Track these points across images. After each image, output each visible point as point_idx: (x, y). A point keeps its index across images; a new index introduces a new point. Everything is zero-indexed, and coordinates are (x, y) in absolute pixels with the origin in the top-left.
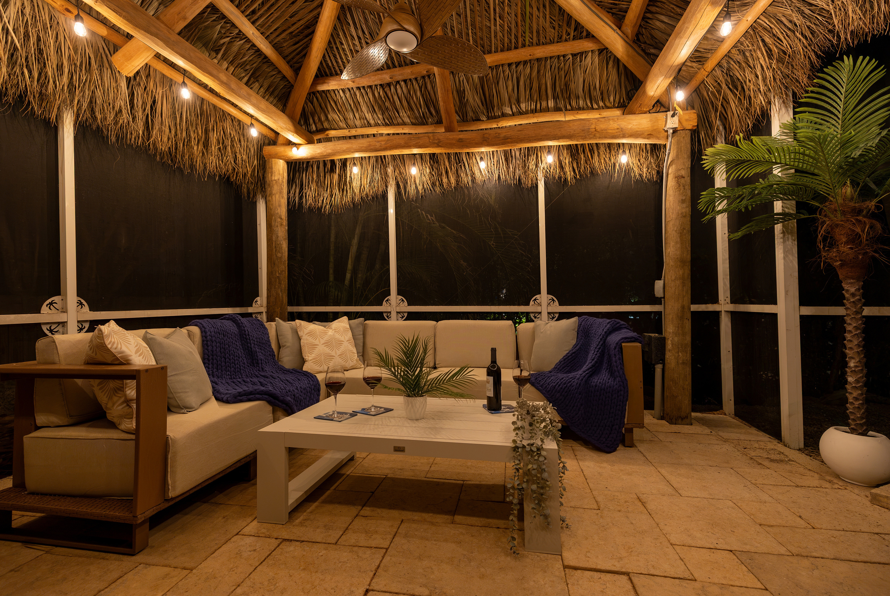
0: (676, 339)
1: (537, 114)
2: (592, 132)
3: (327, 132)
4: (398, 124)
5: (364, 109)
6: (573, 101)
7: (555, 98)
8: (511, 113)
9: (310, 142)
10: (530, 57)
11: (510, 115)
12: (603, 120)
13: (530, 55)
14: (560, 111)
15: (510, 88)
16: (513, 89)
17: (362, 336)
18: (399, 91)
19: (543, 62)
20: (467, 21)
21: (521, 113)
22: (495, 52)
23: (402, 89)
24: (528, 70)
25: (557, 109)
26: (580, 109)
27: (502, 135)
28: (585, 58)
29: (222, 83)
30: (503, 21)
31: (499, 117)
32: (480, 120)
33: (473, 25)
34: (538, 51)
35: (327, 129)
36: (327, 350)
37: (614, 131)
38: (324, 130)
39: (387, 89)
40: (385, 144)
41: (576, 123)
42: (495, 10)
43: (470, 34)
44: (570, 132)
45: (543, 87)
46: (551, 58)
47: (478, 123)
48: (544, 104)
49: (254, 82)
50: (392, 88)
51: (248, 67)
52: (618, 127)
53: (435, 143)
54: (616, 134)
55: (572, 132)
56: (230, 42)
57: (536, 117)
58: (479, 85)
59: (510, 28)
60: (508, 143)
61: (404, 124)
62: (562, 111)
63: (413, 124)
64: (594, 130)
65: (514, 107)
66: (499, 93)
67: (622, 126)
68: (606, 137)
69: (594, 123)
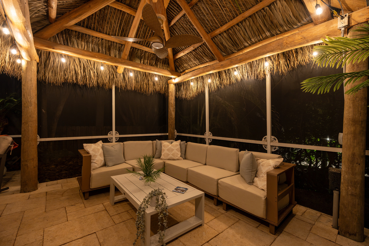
0: (347, 176)
1: (261, 42)
2: (285, 45)
3: (185, 71)
4: (205, 63)
5: (192, 60)
6: (280, 28)
7: (269, 31)
8: (248, 45)
9: (179, 76)
10: (243, 19)
11: (248, 46)
12: (292, 36)
13: (243, 17)
14: (274, 36)
15: (242, 34)
16: (244, 34)
17: (185, 148)
18: (200, 50)
19: (254, 16)
20: (211, 15)
21: (253, 44)
22: (229, 22)
23: (200, 49)
24: (248, 23)
25: (272, 36)
26: (286, 31)
27: (239, 59)
28: (277, 4)
29: (140, 68)
30: (226, 8)
31: (243, 48)
32: (234, 53)
33: (215, 15)
34: (246, 14)
35: (186, 70)
36: (167, 152)
37: (299, 41)
38: (184, 71)
39: (196, 51)
40: (197, 73)
41: (274, 43)
42: (220, 5)
43: (215, 19)
44: (271, 48)
45: (259, 28)
46: (257, 12)
47: (234, 54)
48: (264, 35)
49: (158, 62)
50: (197, 50)
51: (154, 59)
52: (302, 37)
53: (212, 69)
54: (301, 42)
55: (272, 48)
56: (144, 54)
57: (261, 43)
58: (228, 38)
59: (230, 9)
60: (242, 61)
61: (207, 62)
62: (275, 36)
63: (210, 61)
64: (286, 43)
65: (248, 42)
66: (238, 38)
67: (305, 36)
68: (295, 45)
69: (285, 39)
